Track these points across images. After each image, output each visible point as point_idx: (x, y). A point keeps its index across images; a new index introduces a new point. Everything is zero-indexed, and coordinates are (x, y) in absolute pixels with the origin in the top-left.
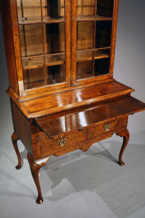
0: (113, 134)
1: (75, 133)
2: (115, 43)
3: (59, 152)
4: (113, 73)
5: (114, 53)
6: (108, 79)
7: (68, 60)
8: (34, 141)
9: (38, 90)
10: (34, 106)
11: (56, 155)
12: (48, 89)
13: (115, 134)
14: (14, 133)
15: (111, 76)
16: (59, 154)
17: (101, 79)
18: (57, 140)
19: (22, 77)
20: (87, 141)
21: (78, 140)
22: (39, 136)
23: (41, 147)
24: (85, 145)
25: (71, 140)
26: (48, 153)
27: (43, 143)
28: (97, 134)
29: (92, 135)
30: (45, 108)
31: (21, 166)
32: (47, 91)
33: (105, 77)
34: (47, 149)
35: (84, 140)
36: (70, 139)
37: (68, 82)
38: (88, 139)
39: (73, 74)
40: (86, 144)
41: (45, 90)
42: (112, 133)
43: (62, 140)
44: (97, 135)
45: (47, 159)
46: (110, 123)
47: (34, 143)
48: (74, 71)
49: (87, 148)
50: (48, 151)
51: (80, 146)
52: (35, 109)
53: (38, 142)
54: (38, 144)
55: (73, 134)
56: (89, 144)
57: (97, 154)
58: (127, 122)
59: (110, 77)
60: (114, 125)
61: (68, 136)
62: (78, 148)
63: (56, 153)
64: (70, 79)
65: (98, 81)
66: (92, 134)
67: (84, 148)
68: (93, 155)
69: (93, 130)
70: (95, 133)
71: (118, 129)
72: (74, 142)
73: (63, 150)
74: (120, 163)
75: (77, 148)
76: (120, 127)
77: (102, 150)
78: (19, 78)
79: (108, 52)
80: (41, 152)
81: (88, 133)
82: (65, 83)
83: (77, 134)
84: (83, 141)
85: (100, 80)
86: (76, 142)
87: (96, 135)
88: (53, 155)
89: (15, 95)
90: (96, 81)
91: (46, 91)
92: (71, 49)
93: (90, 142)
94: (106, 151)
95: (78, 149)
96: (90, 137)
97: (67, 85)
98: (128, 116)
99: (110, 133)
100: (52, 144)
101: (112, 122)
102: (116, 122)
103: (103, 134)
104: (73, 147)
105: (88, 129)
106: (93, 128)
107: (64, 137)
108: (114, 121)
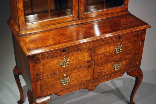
0: (124, 73)
1: (80, 71)
3: (62, 91)
4: (127, 5)
6: (122, 11)
8: (33, 80)
9: (41, 23)
10: (34, 42)
11: (58, 94)
12: (52, 23)
13: (126, 73)
14: (16, 66)
15: (126, 8)
16: (62, 93)
17: (114, 11)
18: (59, 79)
19: (22, 9)
20: (94, 81)
21: (83, 80)
22: (39, 74)
23: (41, 86)
24: (91, 84)
25: (75, 79)
26: (49, 91)
27: (44, 81)
28: (105, 73)
29: (99, 74)
30: (47, 45)
31: (24, 100)
33: (118, 9)
34: (48, 88)
35: (90, 79)
36: (73, 78)
37: (75, 15)
38: (95, 78)
39: (80, 6)
40: (92, 83)
41: (49, 23)
42: (122, 72)
43: (65, 79)
45: (48, 98)
46: (120, 62)
47: (34, 82)
48: (82, 3)
49: (93, 88)
51: (86, 86)
52: (36, 45)
53: (38, 81)
54: (38, 83)
55: (77, 73)
56: (96, 84)
57: (107, 92)
58: (140, 61)
59: (125, 10)
60: (124, 64)
61: (72, 75)
62: (83, 87)
63: (58, 92)
64: (77, 12)
65: (110, 13)
66: (99, 73)
67: (90, 88)
68: (103, 93)
69: (100, 69)
70: (102, 72)
71: (129, 68)
76: (132, 66)
77: (113, 88)
78: (19, 10)
80: (41, 91)
81: (95, 72)
82: (72, 15)
83: (82, 73)
84: (89, 81)
85: (112, 13)
86: (80, 81)
87: (103, 74)
88: (55, 94)
89: (16, 27)
90: (107, 14)
93: (97, 82)
94: (117, 89)
95: (83, 88)
96: (96, 76)
97: (74, 19)
98: (142, 54)
99: (120, 73)
100: (54, 83)
101: (123, 60)
102: (127, 61)
103: (112, 73)
104: (77, 86)
105: (95, 68)
106: (100, 67)
107: (67, 76)
108: (125, 59)
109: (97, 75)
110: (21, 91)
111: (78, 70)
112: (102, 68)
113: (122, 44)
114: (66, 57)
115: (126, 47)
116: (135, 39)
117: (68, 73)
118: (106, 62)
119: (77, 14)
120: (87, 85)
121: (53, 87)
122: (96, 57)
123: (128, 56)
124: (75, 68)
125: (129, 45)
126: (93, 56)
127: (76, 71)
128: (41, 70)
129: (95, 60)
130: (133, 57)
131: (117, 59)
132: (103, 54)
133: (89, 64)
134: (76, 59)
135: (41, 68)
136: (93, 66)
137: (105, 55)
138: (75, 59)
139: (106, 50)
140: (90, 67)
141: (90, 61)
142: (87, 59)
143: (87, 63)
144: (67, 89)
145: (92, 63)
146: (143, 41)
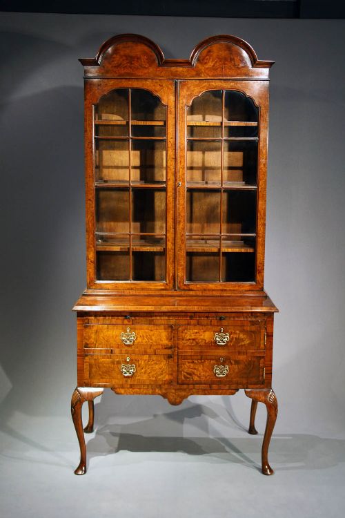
0: (237, 390)
1: (153, 360)
2: (264, 229)
3: (122, 387)
4: (263, 282)
5: (263, 245)
6: (252, 290)
7: (170, 245)
8: (80, 352)
11: (116, 390)
12: (133, 286)
13: (242, 391)
15: (260, 287)
16: (122, 391)
17: (237, 288)
18: (119, 363)
19: (92, 259)
20: (178, 386)
21: (160, 377)
22: (89, 346)
23: (91, 366)
24: (173, 391)
25: (146, 371)
26: (102, 380)
27: (95, 360)
28: (199, 377)
29: (188, 376)
32: (132, 289)
33: (246, 286)
34: (100, 373)
36: (142, 369)
37: (170, 282)
38: (180, 381)
39: (178, 269)
40: (176, 390)
41: (128, 286)
42: (233, 387)
43: (129, 365)
44: (198, 379)
45: (100, 390)
46: (228, 365)
47: (81, 356)
48: (181, 265)
49: (178, 401)
50: (102, 378)
51: (164, 391)
53: (87, 356)
54: (87, 359)
55: (148, 362)
56: (183, 393)
58: (270, 374)
59: (258, 289)
60: (237, 370)
61: (140, 362)
62: (159, 392)
63: (117, 387)
64: (173, 277)
65: (230, 290)
66: (187, 373)
67: (172, 398)
69: (189, 367)
70: (194, 373)
72: (152, 378)
73: (128, 386)
74: (265, 469)
75: (157, 391)
76: (254, 380)
78: (88, 261)
79: (252, 243)
80: (90, 374)
81: (181, 369)
82: (165, 282)
83: (156, 364)
84: (170, 383)
85: (234, 290)
86: (154, 379)
87: (196, 378)
88: (111, 389)
90: (225, 290)
91: (129, 289)
92: (175, 228)
93: (185, 390)
95: (159, 394)
96: (183, 378)
97: (168, 287)
98: (271, 361)
99: (229, 387)
100: (109, 367)
101: (233, 362)
102: (241, 366)
103: (213, 383)
104: (148, 385)
105: (180, 362)
106: (189, 362)
107: (132, 362)
108: (237, 362)
109: (185, 376)
110: (91, 407)
111: (150, 357)
112: (192, 365)
113: (227, 331)
114: (131, 329)
115: (236, 338)
116: (253, 328)
117: (134, 357)
118: (199, 357)
119: (172, 281)
120: (166, 389)
121: (109, 375)
122: (181, 342)
123: (242, 357)
124: (146, 353)
125: (242, 336)
126: (176, 339)
127: (146, 357)
128: (92, 340)
129: (180, 347)
130: (254, 361)
131: (221, 356)
132: (193, 340)
133: (169, 352)
134: (147, 336)
135: (93, 336)
136: (176, 358)
137: (197, 343)
138: (145, 335)
139: (198, 334)
140: (170, 357)
141: (171, 348)
142: (165, 342)
143: (165, 349)
144: (132, 386)
145: (175, 350)
146: (270, 336)
